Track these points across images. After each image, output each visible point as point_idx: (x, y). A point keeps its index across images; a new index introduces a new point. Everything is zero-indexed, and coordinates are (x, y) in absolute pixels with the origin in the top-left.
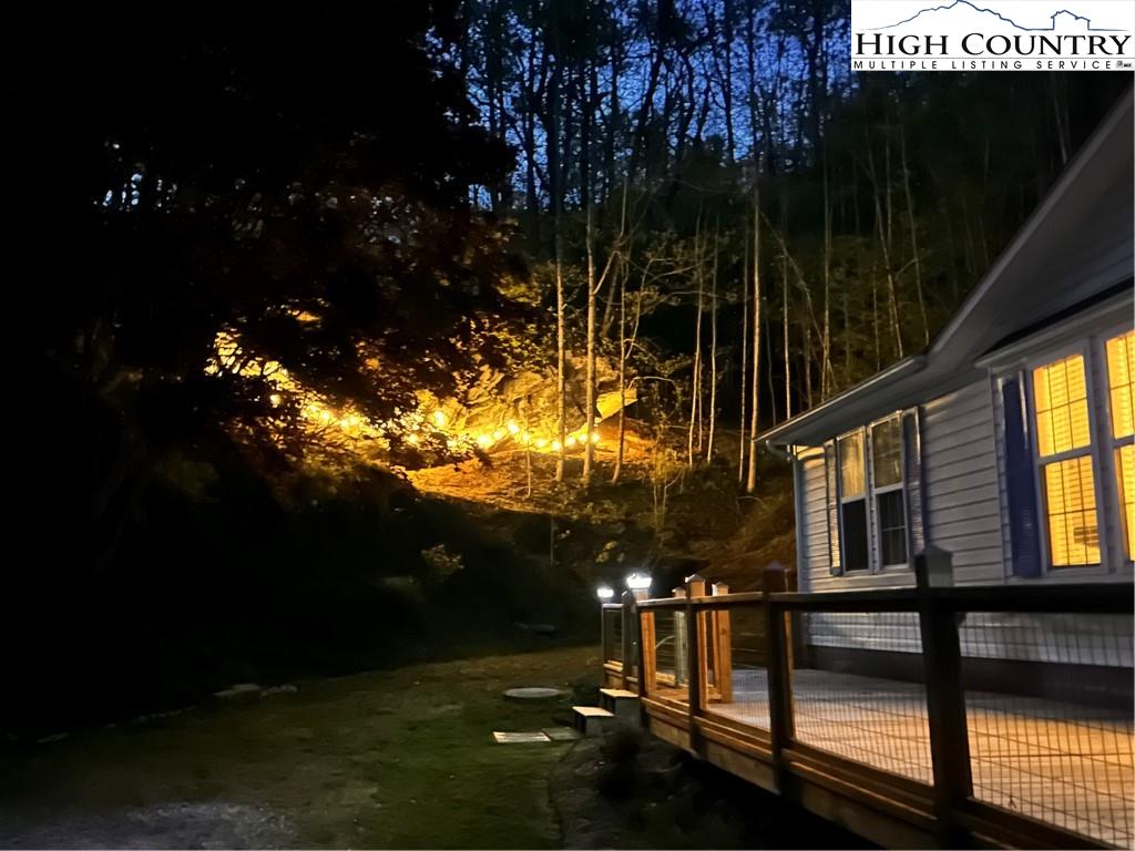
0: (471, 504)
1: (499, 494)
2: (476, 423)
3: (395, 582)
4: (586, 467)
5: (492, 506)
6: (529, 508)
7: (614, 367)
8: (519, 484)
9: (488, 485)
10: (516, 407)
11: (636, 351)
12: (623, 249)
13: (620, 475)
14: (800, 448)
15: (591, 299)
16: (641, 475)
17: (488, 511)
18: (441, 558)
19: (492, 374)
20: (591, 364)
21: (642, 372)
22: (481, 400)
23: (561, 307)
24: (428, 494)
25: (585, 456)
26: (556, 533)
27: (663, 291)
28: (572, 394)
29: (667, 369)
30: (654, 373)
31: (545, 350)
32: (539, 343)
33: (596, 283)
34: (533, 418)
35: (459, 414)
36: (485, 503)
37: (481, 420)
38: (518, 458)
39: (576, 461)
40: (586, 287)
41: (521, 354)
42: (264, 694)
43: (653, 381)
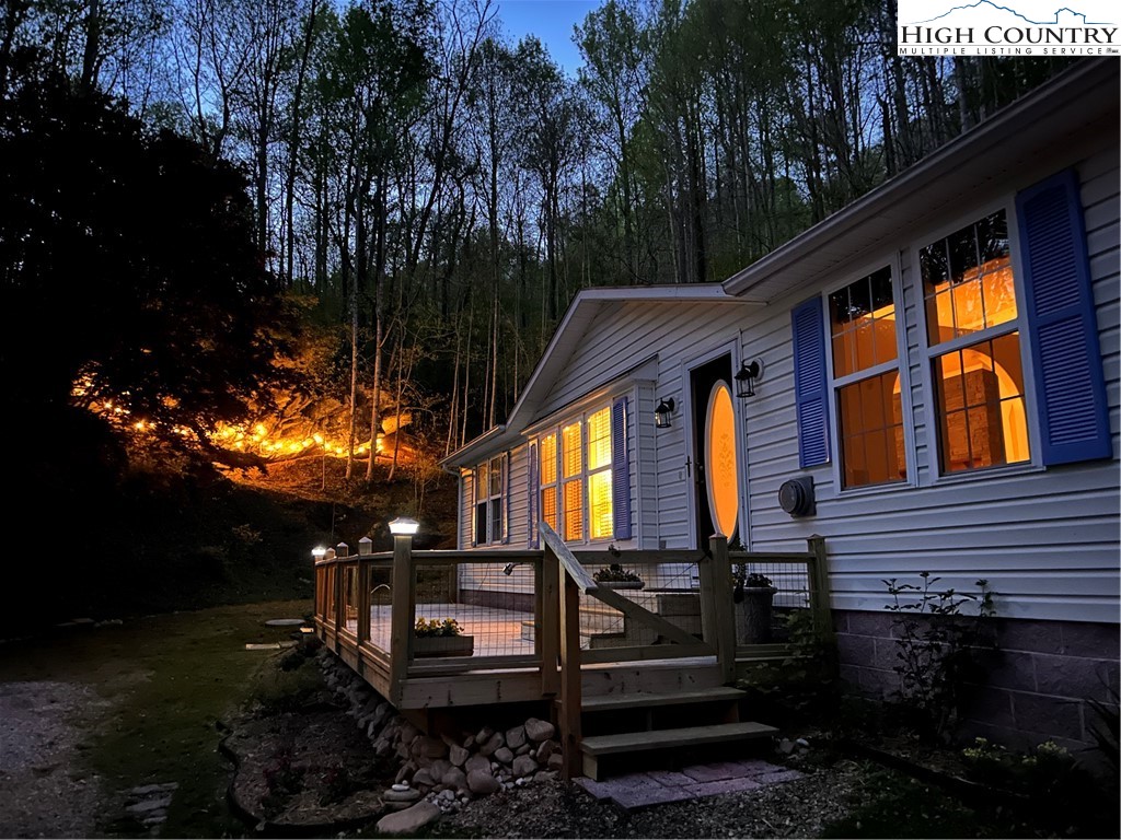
0: (278, 495)
1: (300, 487)
2: (289, 434)
3: (212, 549)
4: (369, 470)
5: (294, 496)
6: (322, 498)
7: (395, 399)
8: (317, 481)
9: (294, 481)
10: (320, 424)
11: (408, 389)
12: (402, 317)
13: (394, 475)
14: (463, 470)
15: (378, 350)
16: (410, 476)
17: (288, 500)
18: (246, 533)
19: (303, 399)
20: (378, 396)
21: (412, 405)
22: (293, 418)
23: (354, 354)
24: (244, 486)
25: (369, 460)
26: (337, 517)
27: (426, 349)
28: (363, 416)
29: (427, 404)
30: (418, 405)
31: (339, 386)
32: (336, 381)
33: (382, 340)
34: (332, 432)
35: (277, 427)
36: (288, 495)
37: (294, 432)
38: (318, 462)
39: (364, 463)
40: (375, 341)
41: (322, 388)
42: (98, 625)
43: (417, 411)
